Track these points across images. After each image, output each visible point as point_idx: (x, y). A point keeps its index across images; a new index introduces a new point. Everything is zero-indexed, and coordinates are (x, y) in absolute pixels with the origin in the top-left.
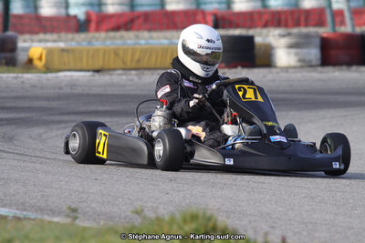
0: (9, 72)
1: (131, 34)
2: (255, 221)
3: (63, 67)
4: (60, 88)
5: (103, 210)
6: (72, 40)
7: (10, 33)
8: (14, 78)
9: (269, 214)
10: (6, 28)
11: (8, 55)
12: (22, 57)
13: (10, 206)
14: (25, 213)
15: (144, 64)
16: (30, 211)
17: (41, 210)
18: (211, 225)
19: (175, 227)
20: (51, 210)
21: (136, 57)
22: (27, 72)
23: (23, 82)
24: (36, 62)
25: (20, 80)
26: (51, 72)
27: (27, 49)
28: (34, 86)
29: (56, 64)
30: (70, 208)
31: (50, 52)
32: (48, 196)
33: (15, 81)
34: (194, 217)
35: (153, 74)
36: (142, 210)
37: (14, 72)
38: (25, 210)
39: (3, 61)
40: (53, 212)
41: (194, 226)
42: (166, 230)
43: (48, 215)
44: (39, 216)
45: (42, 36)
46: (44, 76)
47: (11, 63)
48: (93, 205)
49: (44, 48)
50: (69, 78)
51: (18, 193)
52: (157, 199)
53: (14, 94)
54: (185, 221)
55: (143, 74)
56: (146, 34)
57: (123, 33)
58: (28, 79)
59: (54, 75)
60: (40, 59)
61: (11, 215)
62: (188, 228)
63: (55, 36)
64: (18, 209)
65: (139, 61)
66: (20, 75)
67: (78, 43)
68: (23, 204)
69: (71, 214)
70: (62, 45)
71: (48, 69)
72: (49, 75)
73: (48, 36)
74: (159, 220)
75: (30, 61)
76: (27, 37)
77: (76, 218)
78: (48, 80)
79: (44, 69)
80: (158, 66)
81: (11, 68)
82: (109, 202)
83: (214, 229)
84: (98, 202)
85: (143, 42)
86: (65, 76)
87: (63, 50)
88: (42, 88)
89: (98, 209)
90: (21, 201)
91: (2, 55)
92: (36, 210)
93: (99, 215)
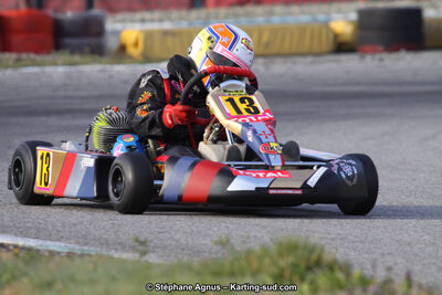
0: (94, 62)
1: (260, 9)
5: (190, 242)
6: (181, 19)
7: (96, 11)
8: (100, 71)
9: (409, 244)
10: (90, 5)
11: (93, 41)
12: (111, 43)
13: (68, 239)
14: (86, 248)
15: (274, 49)
16: (92, 245)
17: (105, 243)
18: (314, 257)
19: (267, 261)
20: (120, 244)
21: (265, 38)
22: (119, 63)
23: (111, 77)
24: (131, 50)
25: (107, 74)
26: (151, 62)
27: (117, 33)
29: (157, 50)
30: (137, 240)
31: (149, 35)
32: (119, 226)
33: (101, 75)
34: (292, 248)
36: (228, 241)
37: (100, 63)
38: (86, 244)
39: (87, 49)
40: (123, 246)
41: (291, 259)
42: (255, 265)
43: (116, 249)
44: (104, 252)
45: (138, 16)
47: (98, 51)
48: (177, 237)
49: (142, 31)
51: (81, 223)
53: (97, 93)
54: (281, 254)
55: (273, 63)
56: (279, 9)
57: (250, 8)
58: (118, 73)
60: (136, 44)
61: (66, 250)
62: (283, 263)
63: (157, 14)
64: (77, 243)
65: (267, 45)
66: (108, 67)
67: (190, 24)
68: (85, 237)
70: (167, 26)
71: (146, 58)
73: (147, 15)
74: (249, 252)
75: (123, 48)
76: (120, 16)
77: (145, 253)
79: (141, 59)
81: (97, 58)
82: (199, 232)
83: (318, 263)
84: (184, 233)
85: (276, 19)
87: (166, 33)
89: (183, 241)
90: (83, 233)
91: (85, 41)
92: (102, 244)
93: (183, 250)
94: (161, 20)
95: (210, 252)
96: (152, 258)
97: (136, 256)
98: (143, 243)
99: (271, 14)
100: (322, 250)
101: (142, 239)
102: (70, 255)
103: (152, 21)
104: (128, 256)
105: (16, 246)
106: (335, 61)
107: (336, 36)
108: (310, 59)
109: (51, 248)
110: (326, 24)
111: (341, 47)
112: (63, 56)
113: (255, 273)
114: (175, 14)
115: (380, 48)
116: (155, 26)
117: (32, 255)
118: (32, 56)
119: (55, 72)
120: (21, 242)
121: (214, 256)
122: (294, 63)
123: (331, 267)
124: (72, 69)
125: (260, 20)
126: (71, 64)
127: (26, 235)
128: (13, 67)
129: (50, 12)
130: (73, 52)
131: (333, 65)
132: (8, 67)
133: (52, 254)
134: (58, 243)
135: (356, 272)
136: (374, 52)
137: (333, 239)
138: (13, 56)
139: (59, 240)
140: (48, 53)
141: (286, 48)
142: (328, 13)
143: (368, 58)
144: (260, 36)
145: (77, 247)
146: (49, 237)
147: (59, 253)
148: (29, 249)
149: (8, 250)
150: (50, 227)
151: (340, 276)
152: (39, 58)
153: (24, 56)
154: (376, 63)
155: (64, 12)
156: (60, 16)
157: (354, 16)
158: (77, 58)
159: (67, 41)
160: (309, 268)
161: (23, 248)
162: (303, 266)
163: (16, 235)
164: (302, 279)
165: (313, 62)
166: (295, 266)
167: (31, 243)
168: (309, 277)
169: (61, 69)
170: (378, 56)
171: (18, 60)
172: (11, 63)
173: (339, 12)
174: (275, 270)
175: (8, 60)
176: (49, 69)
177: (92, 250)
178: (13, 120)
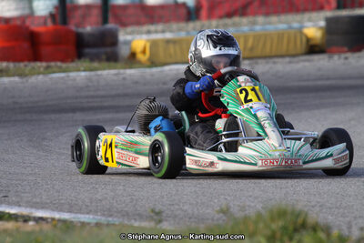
0: (110, 68)
1: (245, 20)
2: (360, 217)
3: (169, 60)
4: (164, 83)
5: (196, 212)
6: (180, 30)
7: (110, 26)
8: (116, 75)
10: (105, 20)
11: (109, 50)
12: (124, 51)
13: (96, 212)
14: (110, 219)
15: (258, 52)
16: (116, 217)
17: (126, 215)
18: (300, 221)
19: (261, 225)
20: (139, 215)
21: (250, 43)
22: (131, 68)
23: (124, 79)
24: (140, 57)
25: (121, 77)
26: (156, 66)
27: (128, 43)
28: (137, 83)
29: (161, 56)
30: (153, 211)
31: (154, 44)
32: (137, 200)
33: (115, 78)
34: (282, 214)
35: (267, 63)
36: (228, 209)
37: (115, 68)
38: (111, 216)
39: (104, 57)
40: (140, 217)
41: (281, 223)
42: (251, 228)
43: (135, 219)
44: (126, 222)
45: (145, 28)
46: (148, 70)
47: (113, 58)
48: (185, 208)
49: (148, 41)
50: (175, 72)
51: (106, 198)
52: (256, 198)
53: (114, 92)
54: (273, 219)
55: (257, 63)
56: (260, 19)
57: (236, 19)
58: (130, 75)
59: (159, 69)
60: (144, 52)
61: (95, 221)
62: (274, 226)
63: (160, 27)
64: (104, 215)
65: (252, 49)
66: (122, 71)
67: (188, 33)
68: (109, 210)
69: (155, 217)
70: (168, 36)
71: (153, 63)
72: (155, 70)
73: (152, 28)
74: (246, 218)
75: (133, 55)
76: (129, 29)
77: (160, 221)
78: (152, 75)
79: (148, 63)
80: (273, 54)
81: (112, 64)
82: (203, 203)
83: (304, 226)
84: (191, 204)
85: (258, 28)
86: (170, 70)
87: (168, 42)
88: (145, 84)
89: (190, 211)
90: (108, 207)
91: (102, 50)
92: (123, 216)
93: (190, 218)
94: (163, 32)
95: (213, 220)
96: (166, 226)
97: (152, 224)
98: (159, 213)
99: (254, 23)
100: (306, 215)
101: (157, 210)
102: (98, 225)
103: (156, 32)
104: (145, 224)
105: (53, 219)
106: (308, 61)
107: (308, 40)
108: (287, 59)
109: (82, 220)
110: (300, 30)
111: (313, 49)
112: (84, 63)
113: (252, 235)
114: (174, 26)
115: (346, 49)
116: (159, 36)
117: (67, 226)
118: (59, 64)
119: (78, 76)
120: (57, 215)
121: (215, 223)
122: (274, 63)
123: (315, 229)
124: (93, 73)
125: (246, 29)
126: (91, 70)
127: (61, 210)
128: (43, 74)
129: (72, 27)
130: (92, 60)
131: (307, 64)
132: (39, 74)
133: (83, 224)
134: (87, 216)
135: (335, 232)
136: (340, 52)
137: (313, 207)
138: (44, 64)
139: (88, 213)
140: (73, 61)
141: (267, 51)
142: (301, 22)
143: (336, 57)
144: (246, 41)
145: (103, 218)
146: (80, 211)
147: (89, 224)
148: (64, 221)
149: (47, 222)
150: (80, 203)
151: (322, 235)
152: (64, 65)
153: (52, 64)
154: (342, 61)
155: (84, 27)
156: (81, 30)
157: (322, 23)
158: (96, 64)
159: (87, 51)
160: (296, 230)
161: (59, 220)
162: (291, 228)
163: (53, 210)
164: (291, 239)
165: (290, 62)
166: (284, 228)
167: (66, 216)
168: (297, 237)
169: (83, 74)
170: (343, 56)
171: (48, 67)
172: (42, 69)
173: (310, 20)
174: (268, 232)
175: (39, 67)
176: (73, 74)
177: (116, 221)
178: (45, 117)
